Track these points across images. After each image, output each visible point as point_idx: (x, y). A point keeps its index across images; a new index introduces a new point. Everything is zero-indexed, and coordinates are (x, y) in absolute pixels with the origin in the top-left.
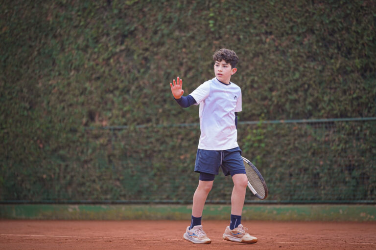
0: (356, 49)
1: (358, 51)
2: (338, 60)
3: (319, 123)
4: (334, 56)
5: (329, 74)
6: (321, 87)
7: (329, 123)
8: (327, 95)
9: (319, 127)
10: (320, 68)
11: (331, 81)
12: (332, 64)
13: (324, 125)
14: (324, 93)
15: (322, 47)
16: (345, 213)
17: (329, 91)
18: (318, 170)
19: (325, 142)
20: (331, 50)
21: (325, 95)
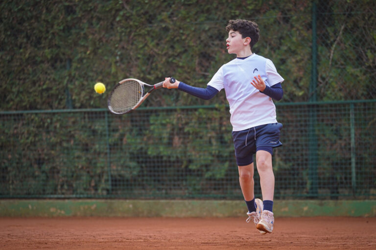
0: (46, 38)
1: (47, 41)
2: (27, 50)
3: (7, 115)
4: (23, 46)
5: (18, 64)
6: (10, 79)
7: (18, 115)
8: (16, 87)
9: (8, 120)
10: (8, 58)
11: (20, 72)
12: (21, 54)
13: (12, 118)
14: (13, 84)
15: (10, 35)
16: (35, 208)
17: (17, 82)
18: (7, 164)
19: (14, 135)
20: (20, 40)
21: (14, 86)
